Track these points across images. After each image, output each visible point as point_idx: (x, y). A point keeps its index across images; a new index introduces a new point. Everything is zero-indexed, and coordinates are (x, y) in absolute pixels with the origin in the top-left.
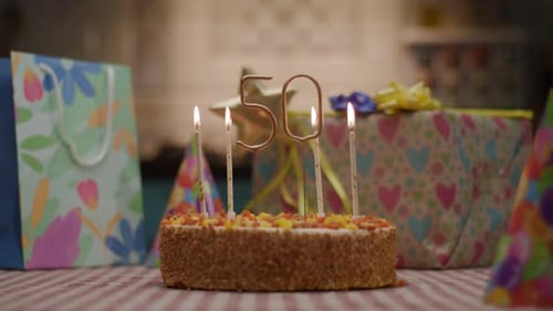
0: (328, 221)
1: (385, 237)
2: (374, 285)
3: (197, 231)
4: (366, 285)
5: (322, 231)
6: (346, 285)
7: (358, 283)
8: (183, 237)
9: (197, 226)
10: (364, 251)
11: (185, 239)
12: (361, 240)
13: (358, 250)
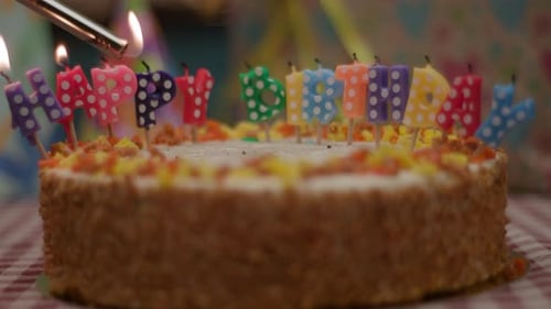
0: (376, 157)
1: (490, 182)
2: (471, 282)
3: (101, 188)
4: (456, 286)
5: (363, 183)
6: (416, 292)
7: (439, 283)
8: (76, 198)
9: (101, 178)
10: (451, 218)
11: (80, 205)
12: (443, 196)
13: (439, 217)
